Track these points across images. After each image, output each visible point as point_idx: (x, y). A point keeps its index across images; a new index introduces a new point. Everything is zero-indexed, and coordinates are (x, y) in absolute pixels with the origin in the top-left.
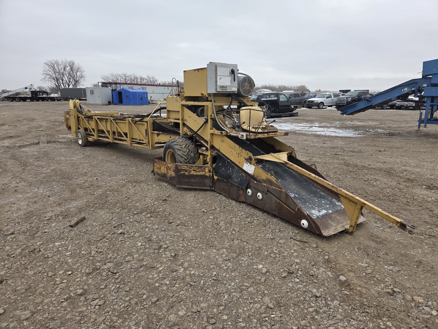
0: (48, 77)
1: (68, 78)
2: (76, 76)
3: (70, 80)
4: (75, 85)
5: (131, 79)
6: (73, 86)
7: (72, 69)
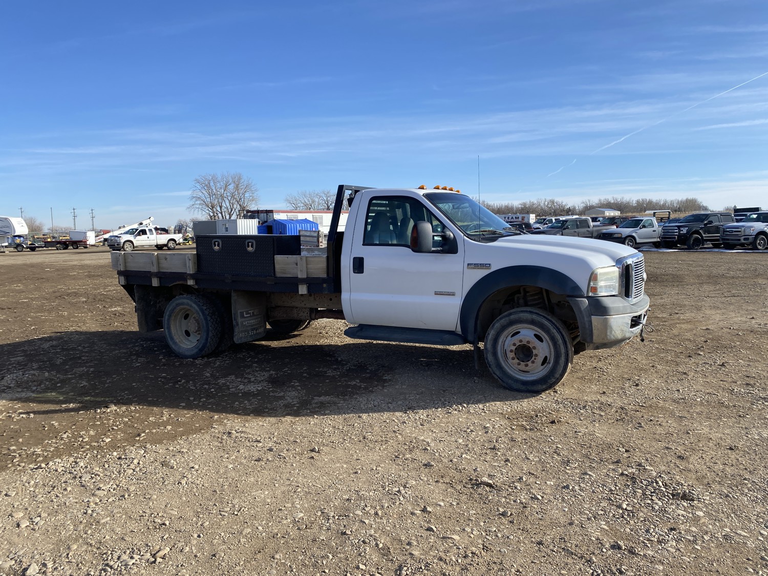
0: (199, 202)
1: (230, 202)
2: (243, 199)
3: (233, 206)
6: (238, 216)
7: (237, 188)
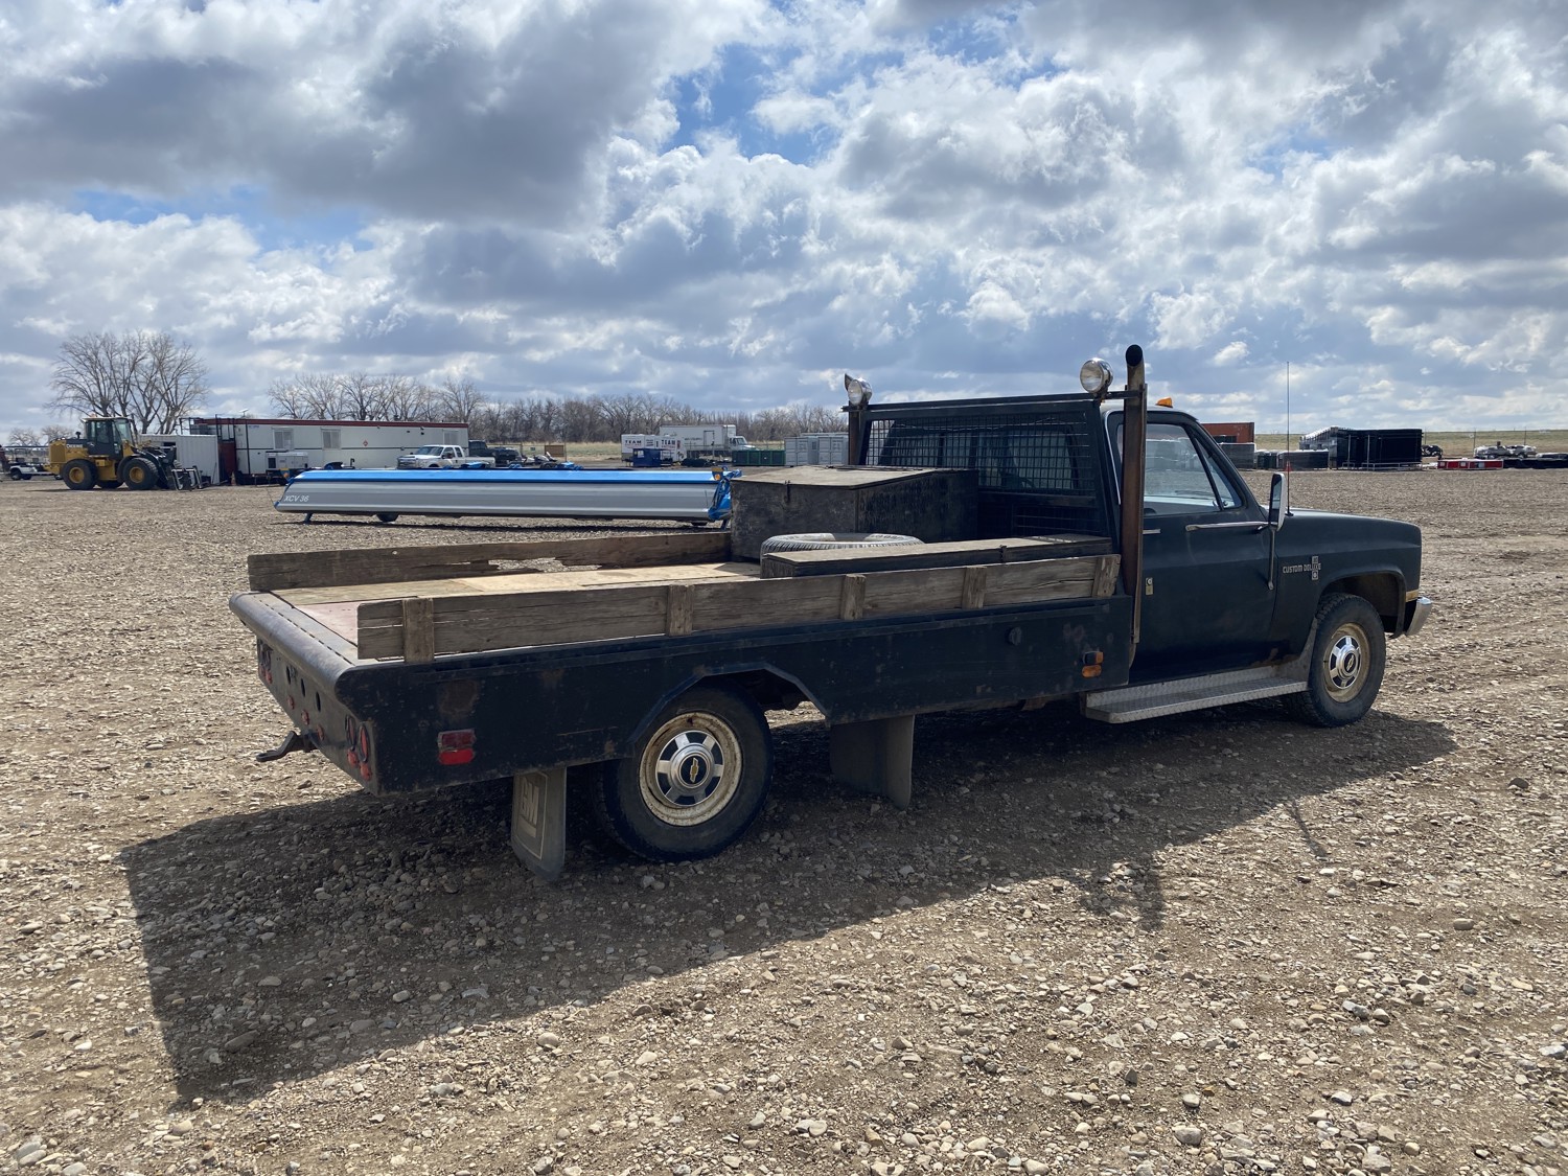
0: (72, 393)
1: (144, 396)
2: (173, 390)
3: (151, 403)
4: (168, 420)
5: (382, 394)
6: (162, 424)
7: (160, 365)
